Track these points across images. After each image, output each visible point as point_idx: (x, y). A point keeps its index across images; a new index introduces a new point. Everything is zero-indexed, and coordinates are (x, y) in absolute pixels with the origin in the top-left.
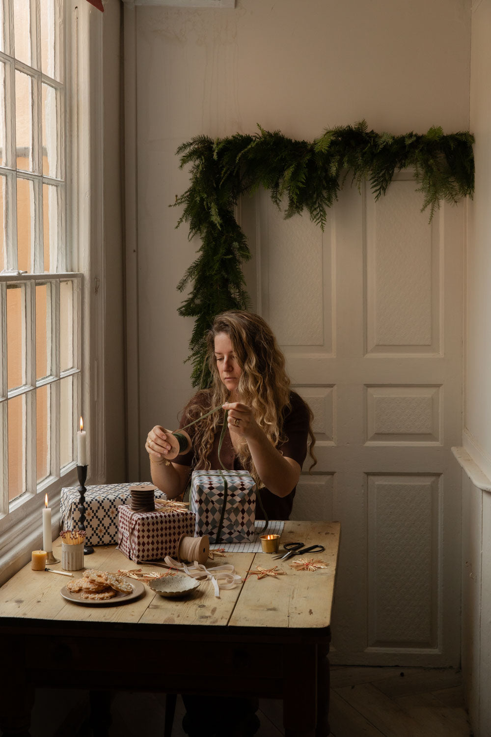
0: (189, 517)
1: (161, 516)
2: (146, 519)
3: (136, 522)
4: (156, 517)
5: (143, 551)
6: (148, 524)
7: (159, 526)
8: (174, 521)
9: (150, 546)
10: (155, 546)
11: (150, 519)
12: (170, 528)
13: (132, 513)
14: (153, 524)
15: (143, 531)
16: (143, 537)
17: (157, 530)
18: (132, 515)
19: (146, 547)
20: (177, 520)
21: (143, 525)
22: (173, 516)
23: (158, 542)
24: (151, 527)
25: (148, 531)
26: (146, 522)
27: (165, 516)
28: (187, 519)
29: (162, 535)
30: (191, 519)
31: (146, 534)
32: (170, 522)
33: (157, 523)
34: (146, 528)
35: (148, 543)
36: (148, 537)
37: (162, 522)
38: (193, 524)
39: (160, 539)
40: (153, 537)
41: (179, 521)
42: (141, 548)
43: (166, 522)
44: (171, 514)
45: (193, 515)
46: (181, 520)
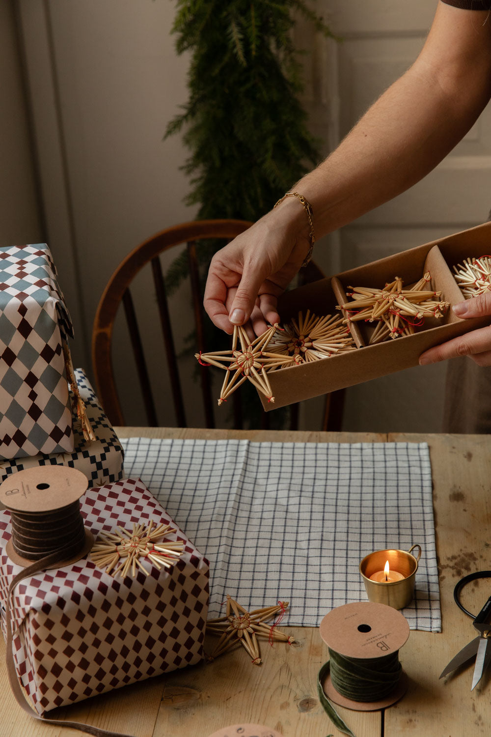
0: (188, 571)
1: (103, 588)
2: (55, 608)
3: (27, 615)
4: (89, 593)
5: (58, 687)
6: (65, 621)
7: (100, 618)
8: (145, 595)
9: (78, 674)
10: (93, 669)
11: (69, 604)
12: (133, 615)
13: (17, 570)
14: (80, 616)
15: (51, 639)
16: (53, 653)
17: (94, 628)
18: (17, 579)
19: (65, 677)
20: (152, 590)
21: (49, 624)
22: (141, 577)
23: (99, 659)
24: (74, 627)
25: (67, 636)
26: (56, 615)
27: (116, 586)
28: (182, 579)
29: (110, 639)
30: (195, 576)
31: (60, 645)
32: (131, 598)
33: (92, 611)
34: (58, 631)
35: (70, 667)
36: (69, 652)
37: (106, 606)
38: (202, 587)
39: (105, 649)
40: (83, 648)
41: (159, 591)
42: (50, 680)
43: (119, 603)
44: (134, 574)
45: (202, 564)
46: (165, 586)
